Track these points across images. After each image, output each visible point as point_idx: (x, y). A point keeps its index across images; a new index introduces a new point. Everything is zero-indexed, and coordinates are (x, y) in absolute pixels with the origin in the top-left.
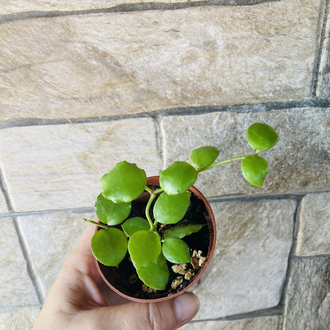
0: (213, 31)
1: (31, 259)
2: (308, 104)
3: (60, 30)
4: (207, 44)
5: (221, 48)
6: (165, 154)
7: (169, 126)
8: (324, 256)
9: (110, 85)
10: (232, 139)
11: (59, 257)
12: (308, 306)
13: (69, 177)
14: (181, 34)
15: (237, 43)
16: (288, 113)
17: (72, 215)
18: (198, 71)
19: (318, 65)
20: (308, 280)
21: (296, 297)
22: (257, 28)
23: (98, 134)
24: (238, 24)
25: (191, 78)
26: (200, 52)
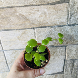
0: (46, 10)
1: (7, 60)
2: (67, 25)
3: (13, 10)
4: (45, 13)
5: (47, 14)
6: (36, 37)
7: (37, 31)
8: (72, 60)
9: (24, 22)
10: (50, 33)
11: (13, 60)
12: (69, 71)
13: (16, 42)
14: (39, 11)
15: (51, 13)
16: (62, 27)
17: (16, 50)
18: (43, 19)
19: (68, 17)
20: (69, 65)
21: (67, 69)
22: (55, 10)
23: (22, 32)
24: (51, 9)
25: (41, 20)
26: (43, 15)
